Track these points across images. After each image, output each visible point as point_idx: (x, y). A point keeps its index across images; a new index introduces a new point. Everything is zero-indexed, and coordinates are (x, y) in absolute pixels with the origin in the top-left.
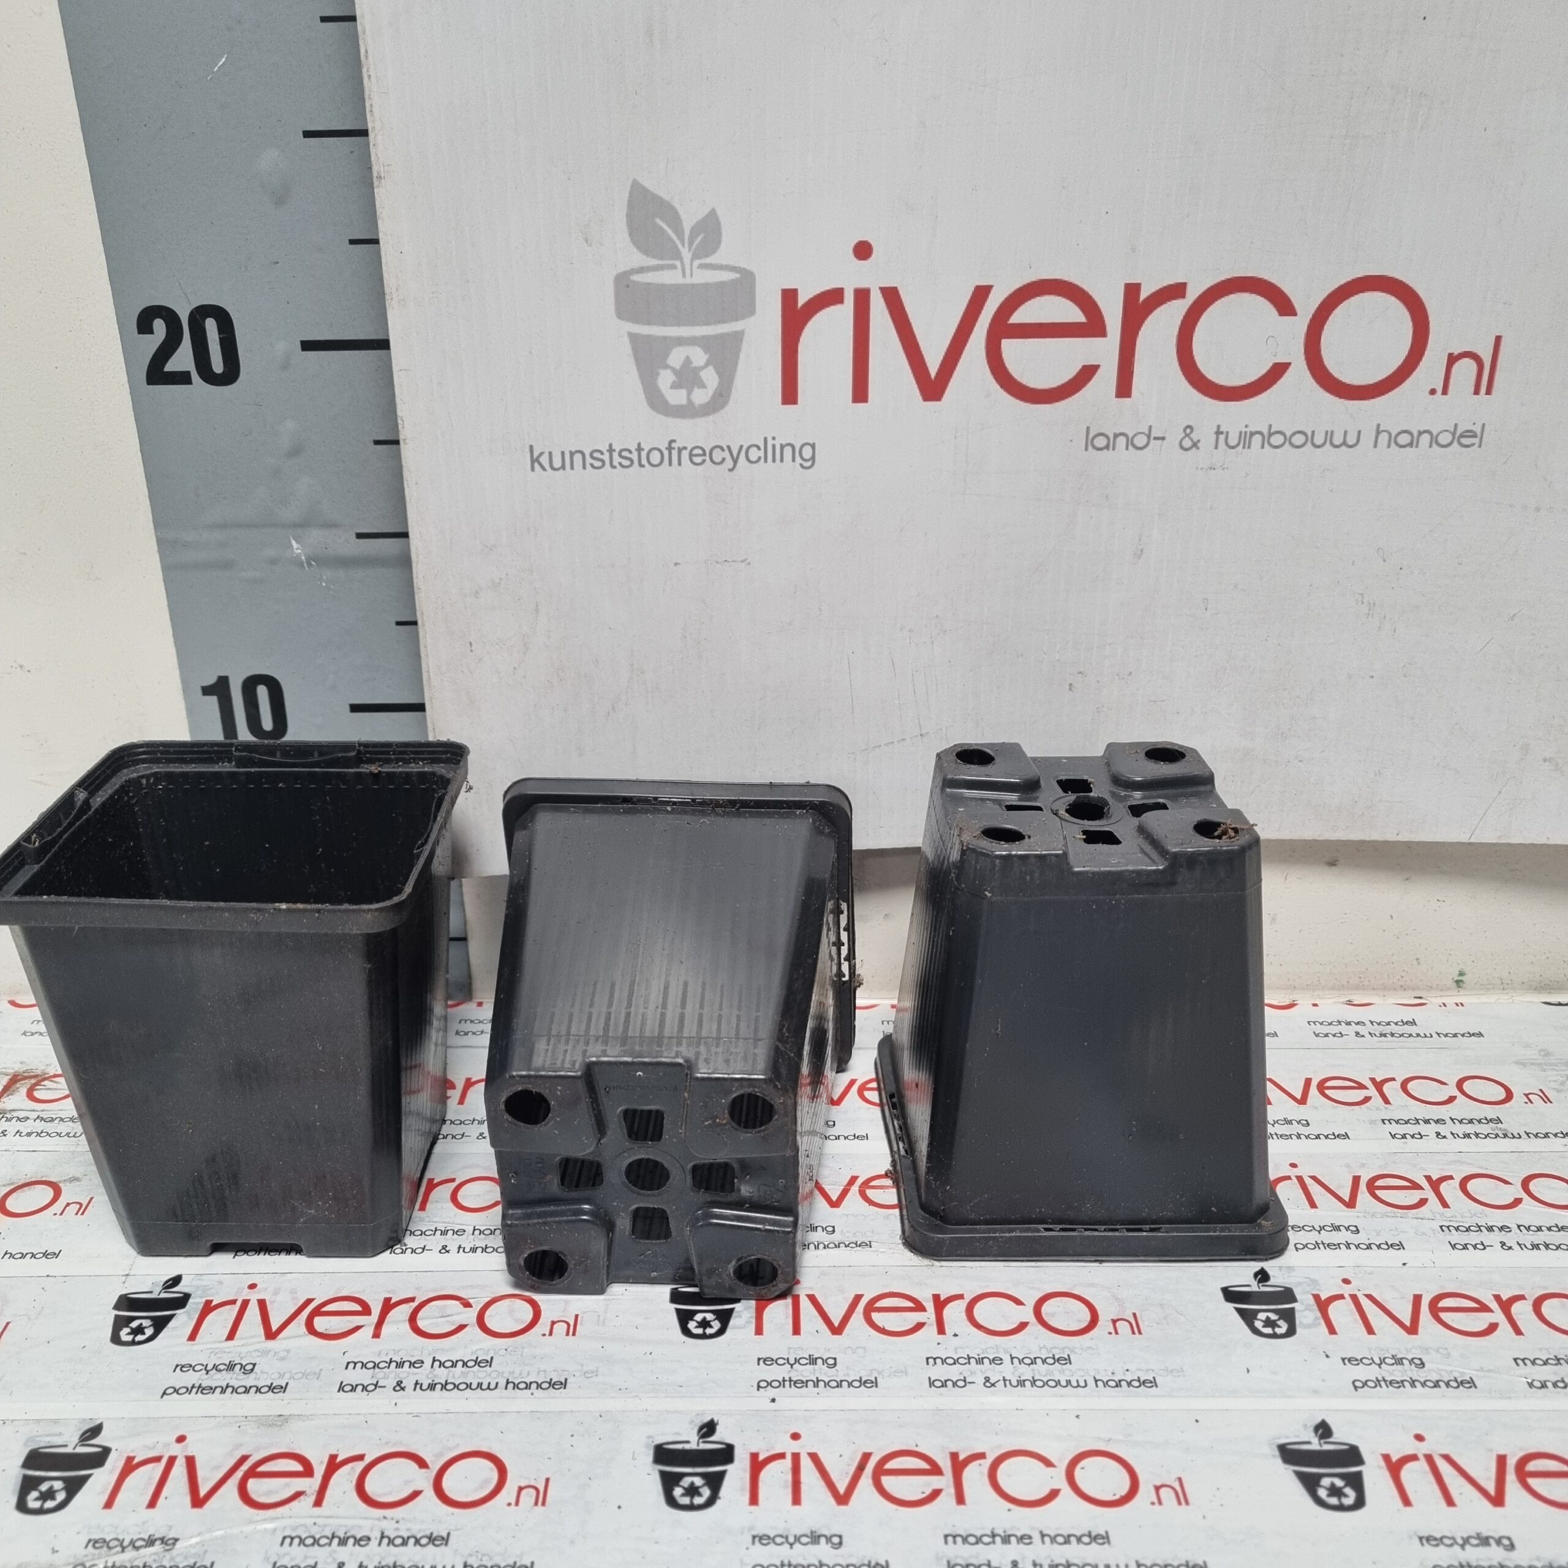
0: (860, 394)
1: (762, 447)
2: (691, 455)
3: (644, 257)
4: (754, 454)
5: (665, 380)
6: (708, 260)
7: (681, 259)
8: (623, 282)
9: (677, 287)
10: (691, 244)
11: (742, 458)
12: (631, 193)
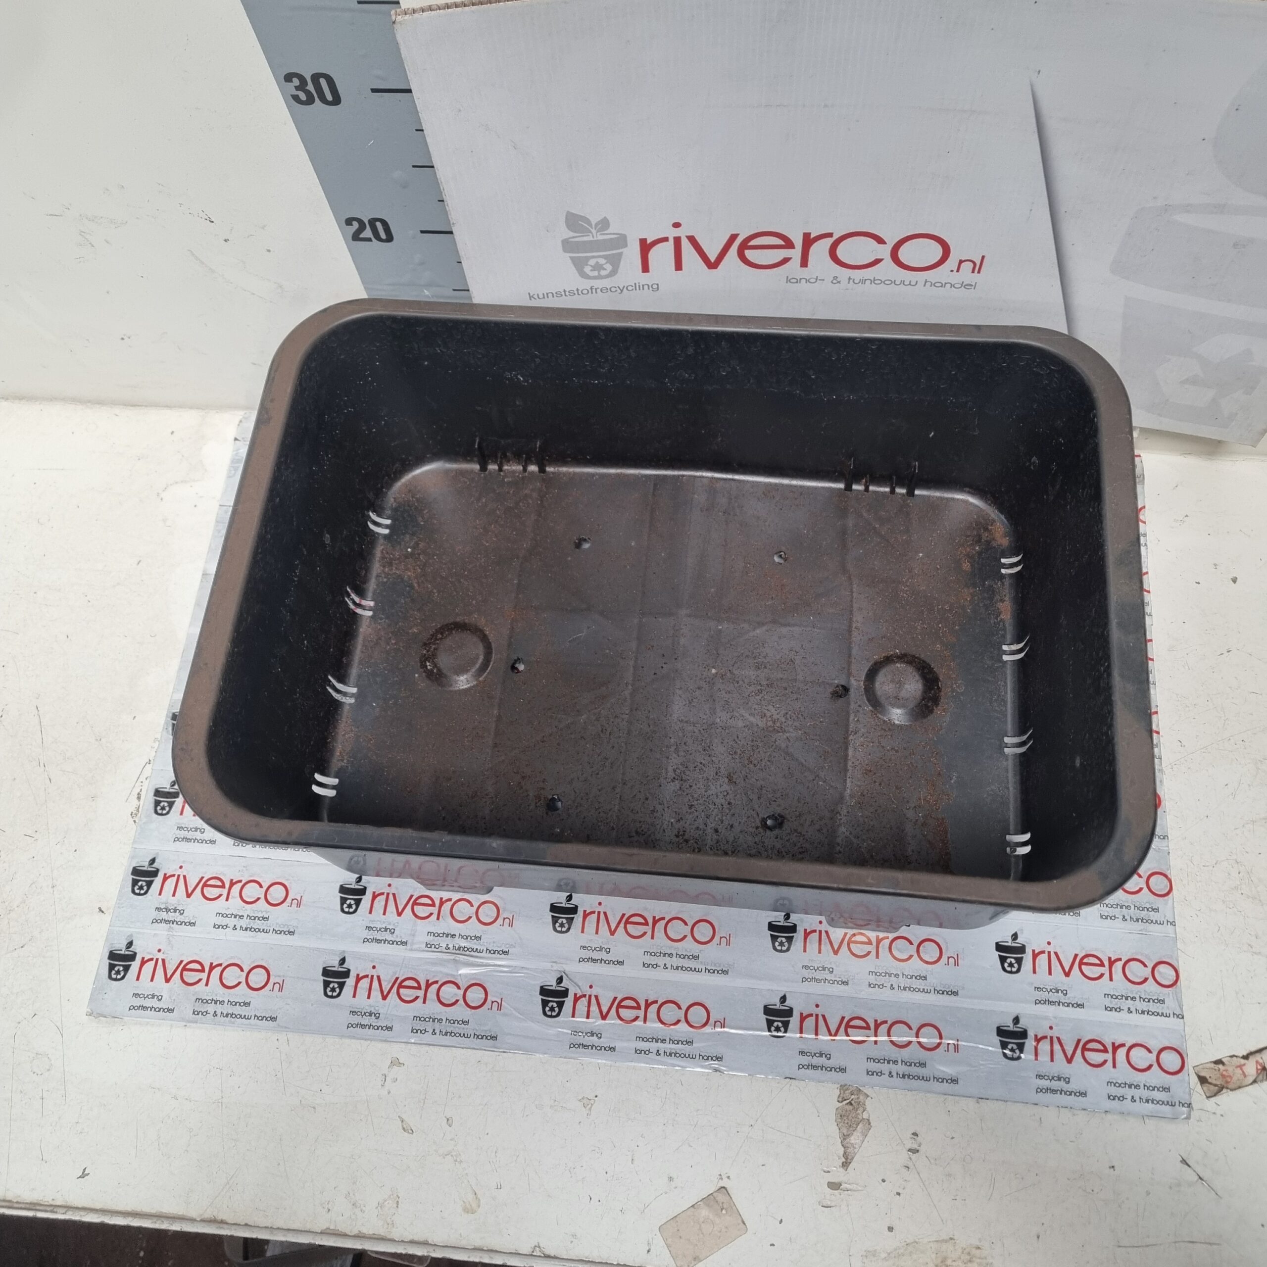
1: (634, 285)
2: (601, 290)
3: (574, 233)
4: (630, 288)
5: (587, 270)
6: (604, 232)
7: (592, 233)
8: (566, 242)
9: (591, 241)
10: (595, 227)
11: (625, 289)
12: (566, 216)
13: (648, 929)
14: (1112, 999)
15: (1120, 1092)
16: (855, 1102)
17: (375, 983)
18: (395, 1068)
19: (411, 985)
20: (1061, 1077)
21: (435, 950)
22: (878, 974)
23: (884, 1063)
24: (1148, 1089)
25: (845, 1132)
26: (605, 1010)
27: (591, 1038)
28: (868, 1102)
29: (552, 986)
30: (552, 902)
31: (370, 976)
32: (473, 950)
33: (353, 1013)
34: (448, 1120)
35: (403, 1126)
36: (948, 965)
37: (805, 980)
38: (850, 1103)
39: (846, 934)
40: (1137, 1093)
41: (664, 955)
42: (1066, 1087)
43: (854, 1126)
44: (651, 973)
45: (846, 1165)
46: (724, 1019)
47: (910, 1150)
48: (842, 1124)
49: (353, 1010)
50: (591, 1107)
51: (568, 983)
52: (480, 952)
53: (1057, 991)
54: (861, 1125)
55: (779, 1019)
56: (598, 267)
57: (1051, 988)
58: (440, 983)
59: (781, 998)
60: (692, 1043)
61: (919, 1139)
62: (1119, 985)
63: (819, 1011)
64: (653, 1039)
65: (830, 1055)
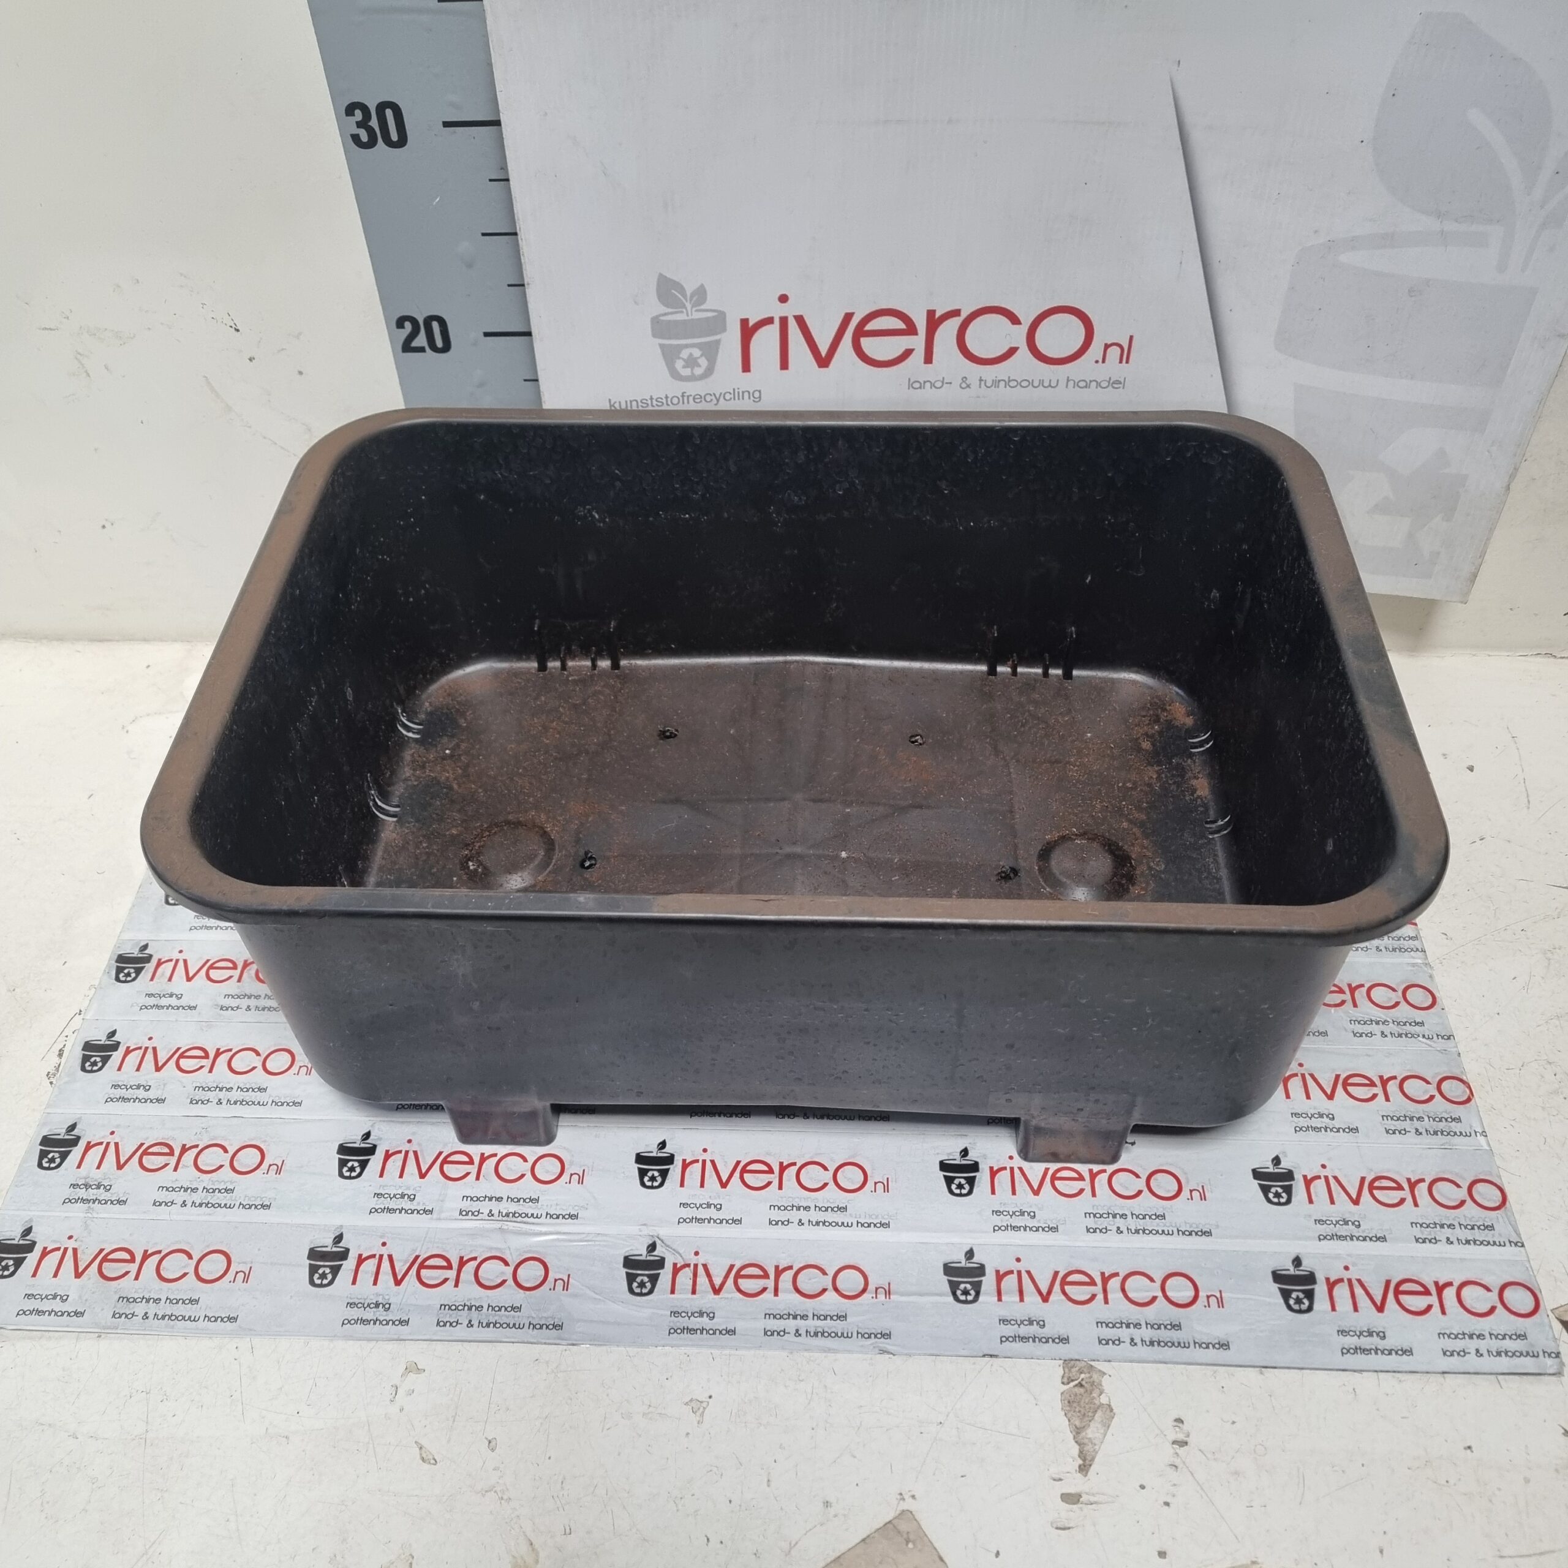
0: (784, 365)
1: (732, 392)
2: (694, 399)
3: (665, 308)
4: (728, 397)
5: (679, 365)
6: (702, 307)
7: (686, 308)
8: (656, 321)
9: (684, 322)
10: (691, 300)
11: (722, 399)
12: (658, 279)
13: (774, 1178)
14: (1423, 1229)
15: (1458, 1345)
16: (1086, 1383)
17: (386, 1264)
18: (412, 1376)
19: (438, 1264)
20: (1373, 1332)
21: (473, 1217)
22: (1098, 1215)
23: (1122, 1327)
24: (1496, 1338)
25: (1077, 1423)
26: (717, 1282)
27: (699, 1319)
28: (1106, 1382)
29: (641, 1255)
30: (638, 1152)
31: (377, 1256)
32: (527, 1215)
33: (351, 1305)
34: (490, 1442)
35: (421, 1454)
36: (1192, 1199)
37: (996, 1229)
38: (1081, 1385)
39: (1047, 1170)
40: (1483, 1345)
41: (798, 1208)
42: (1381, 1344)
43: (1090, 1414)
44: (780, 1231)
45: (1084, 1469)
46: (889, 1284)
47: (1174, 1442)
48: (1072, 1412)
49: (351, 1301)
50: (703, 1412)
51: (664, 1250)
52: (537, 1217)
53: (1346, 1223)
54: (1099, 1414)
55: (965, 1280)
56: (691, 362)
57: (1338, 1219)
58: (479, 1260)
59: (966, 1254)
60: (845, 1317)
61: (1185, 1427)
62: (1427, 1210)
63: (1022, 1266)
64: (789, 1315)
65: (1044, 1321)
